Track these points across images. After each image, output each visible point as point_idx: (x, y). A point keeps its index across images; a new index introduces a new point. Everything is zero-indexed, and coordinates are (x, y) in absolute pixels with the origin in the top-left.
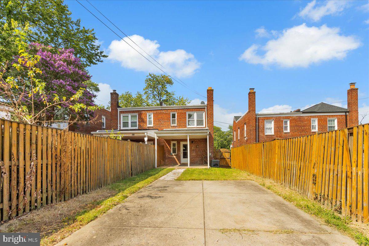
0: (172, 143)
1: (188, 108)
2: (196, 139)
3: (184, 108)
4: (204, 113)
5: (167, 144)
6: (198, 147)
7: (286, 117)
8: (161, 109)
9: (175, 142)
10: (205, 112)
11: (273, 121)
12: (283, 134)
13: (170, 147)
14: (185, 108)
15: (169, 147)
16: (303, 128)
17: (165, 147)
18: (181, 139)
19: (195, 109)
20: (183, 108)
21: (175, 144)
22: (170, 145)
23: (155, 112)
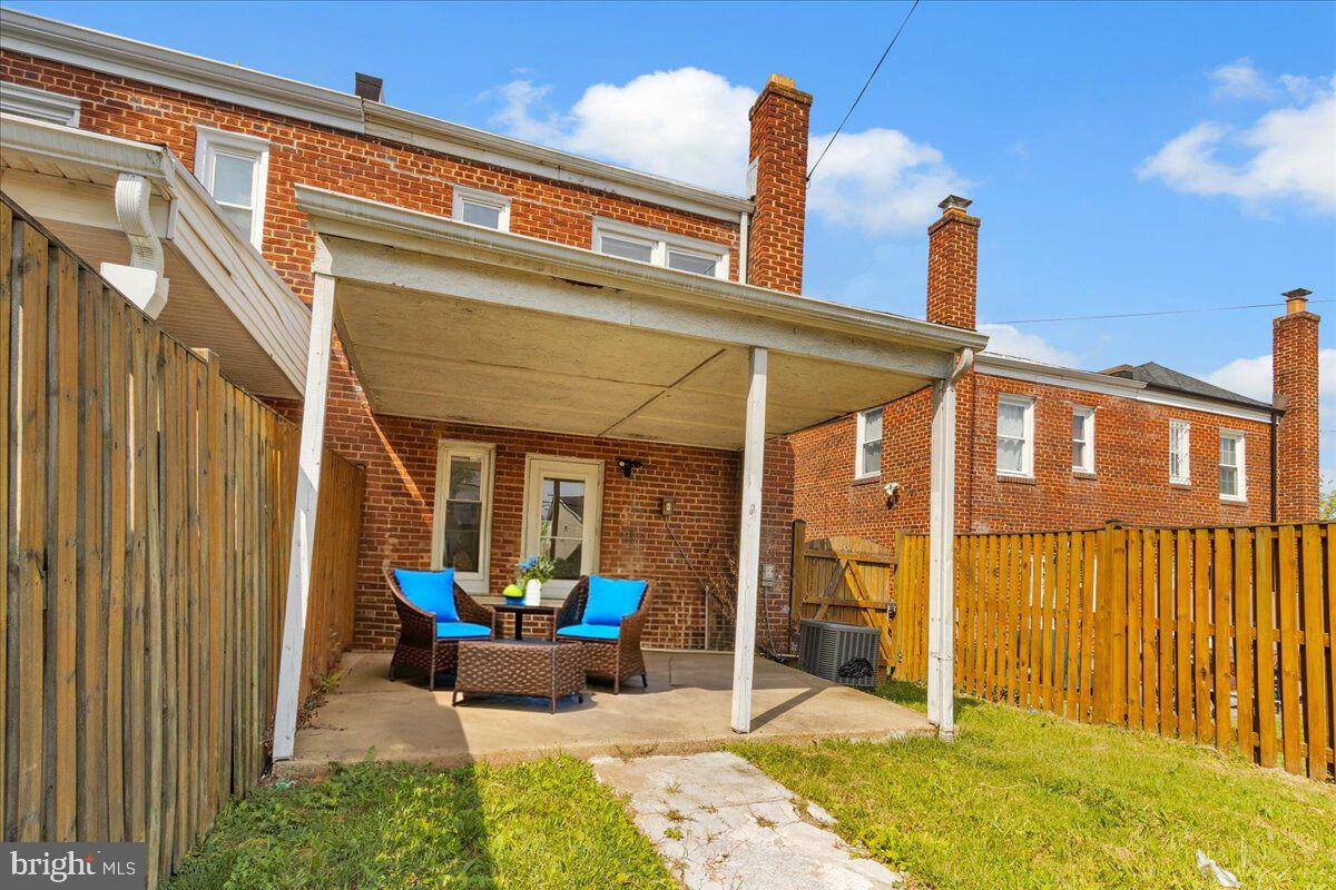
0: (450, 452)
1: (609, 188)
2: (659, 447)
3: (575, 180)
4: (726, 258)
5: (397, 462)
6: (669, 507)
7: (1083, 393)
8: (360, 128)
9: (479, 454)
10: (735, 254)
11: (1032, 407)
12: (1072, 481)
13: (429, 490)
14: (587, 183)
15: (412, 488)
16: (1142, 460)
17: (375, 487)
18: (530, 434)
19: (663, 209)
20: (565, 177)
21: (477, 466)
22: (423, 468)
23: (296, 141)
